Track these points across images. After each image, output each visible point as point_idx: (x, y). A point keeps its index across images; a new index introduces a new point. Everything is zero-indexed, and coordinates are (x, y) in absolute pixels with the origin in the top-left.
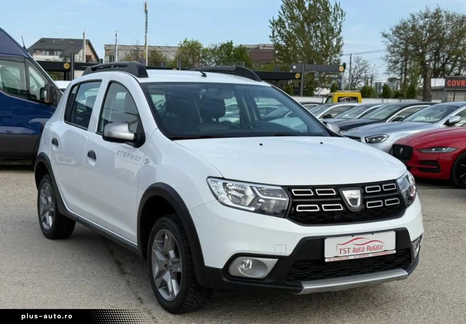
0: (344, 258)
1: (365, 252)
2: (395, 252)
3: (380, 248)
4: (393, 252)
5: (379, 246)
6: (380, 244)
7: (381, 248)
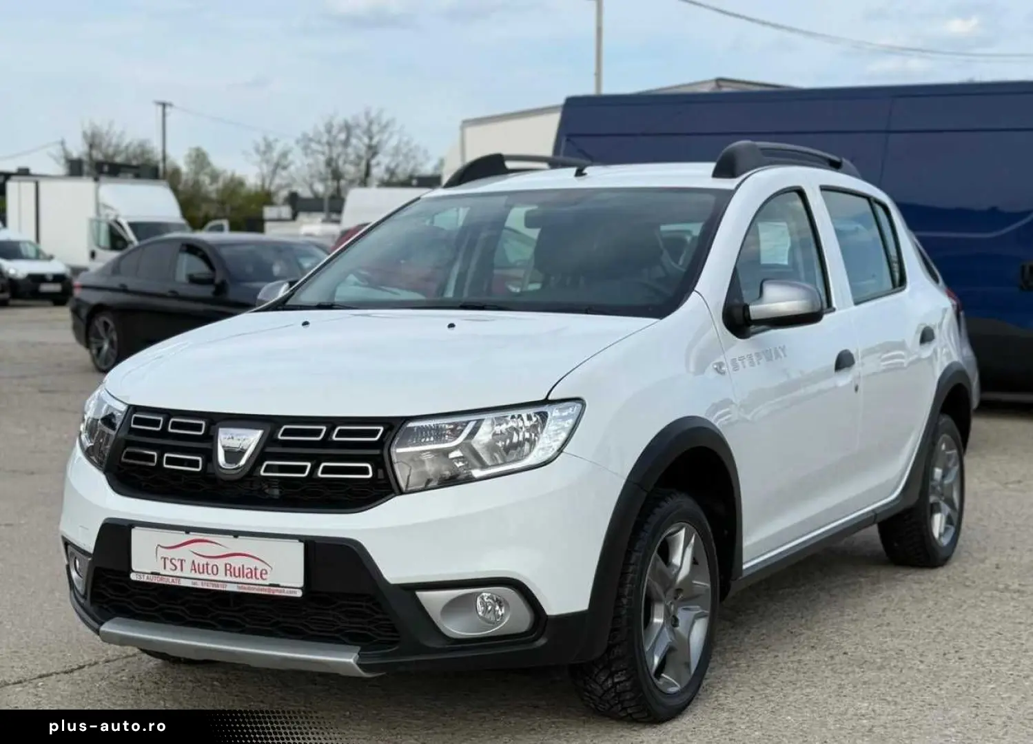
0: (170, 581)
1: (221, 577)
2: (299, 594)
3: (258, 576)
4: (295, 592)
5: (256, 569)
6: (260, 566)
7: (264, 576)
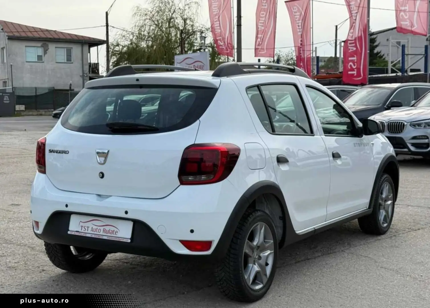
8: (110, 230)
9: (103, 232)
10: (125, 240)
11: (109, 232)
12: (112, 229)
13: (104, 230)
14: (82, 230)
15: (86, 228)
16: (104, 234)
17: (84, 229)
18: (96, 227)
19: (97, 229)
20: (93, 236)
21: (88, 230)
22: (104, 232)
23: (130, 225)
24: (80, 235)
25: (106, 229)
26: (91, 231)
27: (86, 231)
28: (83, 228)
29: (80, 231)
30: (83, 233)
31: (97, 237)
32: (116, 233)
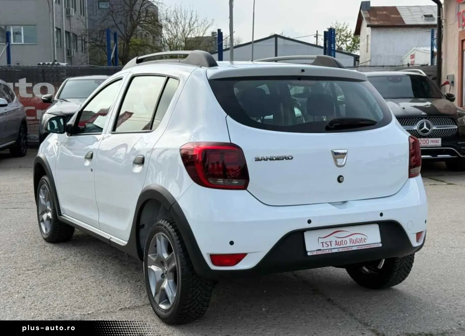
8: (357, 239)
9: (350, 244)
10: (376, 246)
11: (356, 241)
12: (359, 237)
13: (351, 241)
14: (323, 247)
15: (329, 244)
16: (352, 245)
17: (327, 246)
18: (340, 240)
19: (342, 241)
20: (341, 250)
21: (331, 246)
22: (351, 242)
23: (376, 228)
24: (324, 253)
25: (353, 239)
26: (335, 245)
27: (330, 247)
28: (324, 244)
29: (322, 248)
30: (327, 251)
31: (346, 250)
32: (364, 240)
